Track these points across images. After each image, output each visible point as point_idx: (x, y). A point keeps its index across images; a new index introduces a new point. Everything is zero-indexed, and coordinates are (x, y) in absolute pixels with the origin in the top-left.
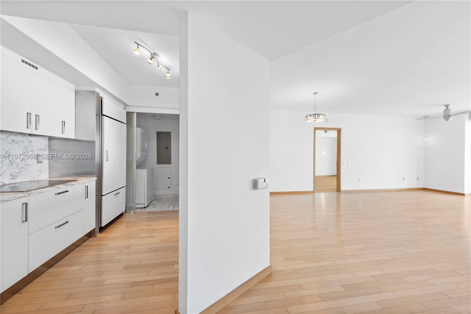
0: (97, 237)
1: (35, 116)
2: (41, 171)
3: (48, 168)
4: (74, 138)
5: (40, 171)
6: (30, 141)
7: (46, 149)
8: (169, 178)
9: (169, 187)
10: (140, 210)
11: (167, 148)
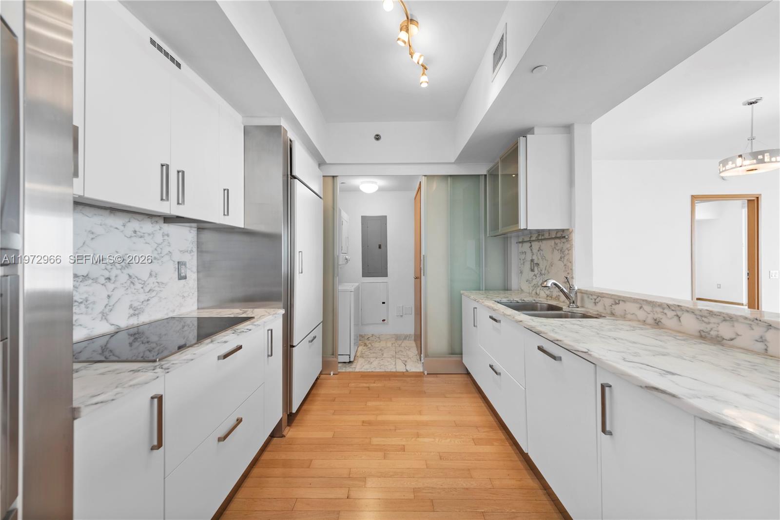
0: (285, 436)
1: (176, 173)
2: (185, 295)
3: (197, 290)
4: (243, 227)
5: (184, 297)
6: (166, 233)
7: (192, 250)
8: (384, 303)
9: (384, 320)
10: (344, 368)
11: (380, 247)
